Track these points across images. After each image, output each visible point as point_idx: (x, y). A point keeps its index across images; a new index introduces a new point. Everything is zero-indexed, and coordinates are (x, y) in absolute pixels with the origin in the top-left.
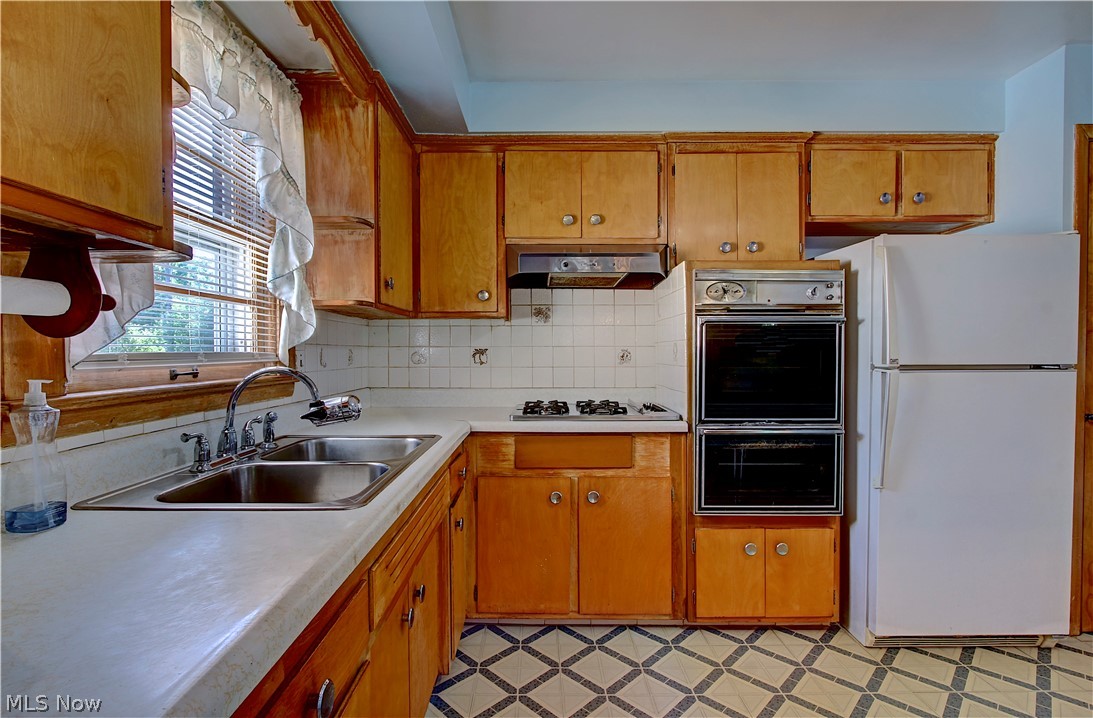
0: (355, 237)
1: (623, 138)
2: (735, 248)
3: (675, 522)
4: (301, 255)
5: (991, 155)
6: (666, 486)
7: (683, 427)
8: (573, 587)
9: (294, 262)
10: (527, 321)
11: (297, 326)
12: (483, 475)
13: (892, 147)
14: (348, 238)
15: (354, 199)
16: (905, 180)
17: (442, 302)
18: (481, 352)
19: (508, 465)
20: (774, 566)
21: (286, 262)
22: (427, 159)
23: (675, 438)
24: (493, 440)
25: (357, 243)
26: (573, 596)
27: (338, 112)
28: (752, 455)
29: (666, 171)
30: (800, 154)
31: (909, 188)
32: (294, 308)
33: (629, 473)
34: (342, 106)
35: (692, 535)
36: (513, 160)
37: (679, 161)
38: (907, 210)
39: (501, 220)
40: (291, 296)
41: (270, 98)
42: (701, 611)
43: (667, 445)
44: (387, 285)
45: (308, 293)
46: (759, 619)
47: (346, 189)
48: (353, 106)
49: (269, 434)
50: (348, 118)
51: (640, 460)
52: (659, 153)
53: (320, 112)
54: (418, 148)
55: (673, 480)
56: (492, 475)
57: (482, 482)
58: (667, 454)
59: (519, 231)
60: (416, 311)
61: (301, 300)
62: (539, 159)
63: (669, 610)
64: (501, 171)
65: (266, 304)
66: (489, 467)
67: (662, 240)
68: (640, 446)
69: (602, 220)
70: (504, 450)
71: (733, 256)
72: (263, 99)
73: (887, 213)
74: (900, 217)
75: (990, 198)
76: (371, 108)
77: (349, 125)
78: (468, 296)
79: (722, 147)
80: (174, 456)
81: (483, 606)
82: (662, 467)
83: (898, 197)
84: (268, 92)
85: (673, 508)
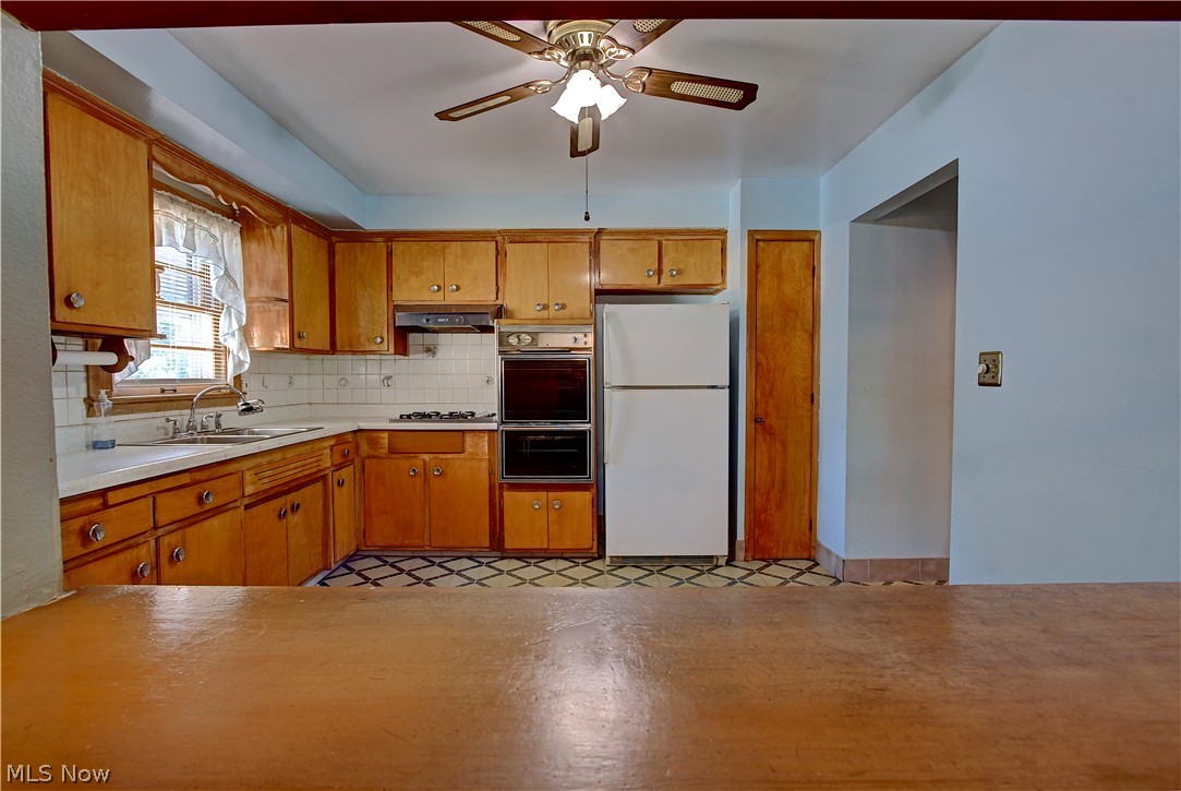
0: (276, 308)
1: (472, 232)
2: (546, 307)
3: (491, 488)
4: (239, 321)
5: (724, 242)
6: (485, 464)
7: (494, 426)
8: (427, 530)
9: (235, 326)
10: (420, 356)
11: (240, 364)
12: (368, 457)
13: (657, 237)
14: (273, 308)
15: (276, 284)
16: (664, 260)
17: (351, 344)
18: (389, 378)
19: (384, 451)
20: (553, 516)
21: (230, 326)
22: (339, 247)
23: (492, 434)
24: (374, 434)
25: (278, 311)
26: (427, 536)
27: (265, 231)
28: (535, 444)
29: (500, 254)
30: (590, 243)
31: (666, 266)
32: (235, 353)
33: (462, 456)
34: (268, 227)
35: (501, 496)
36: (398, 247)
37: (510, 248)
38: (666, 282)
39: (390, 288)
40: (233, 344)
41: (218, 234)
42: (508, 545)
43: (486, 439)
44: (300, 337)
45: (245, 345)
46: (545, 550)
47: (271, 278)
48: (274, 227)
49: (218, 425)
50: (271, 234)
51: (469, 449)
52: (497, 242)
53: (254, 230)
54: (334, 238)
55: (490, 460)
56: (374, 457)
57: (367, 461)
58: (486, 444)
59: (402, 295)
60: (333, 349)
61: (241, 347)
62: (415, 247)
63: (487, 544)
64: (390, 255)
65: (220, 351)
66: (372, 452)
67: (498, 302)
68: (469, 439)
69: (458, 288)
70: (382, 441)
71: (544, 314)
72: (213, 236)
73: (652, 283)
74: (662, 285)
75: (723, 272)
76: (285, 228)
77: (272, 239)
78: (369, 340)
79: (539, 238)
80: (163, 431)
81: (369, 543)
82: (483, 453)
83: (660, 272)
84: (216, 231)
85: (490, 480)
